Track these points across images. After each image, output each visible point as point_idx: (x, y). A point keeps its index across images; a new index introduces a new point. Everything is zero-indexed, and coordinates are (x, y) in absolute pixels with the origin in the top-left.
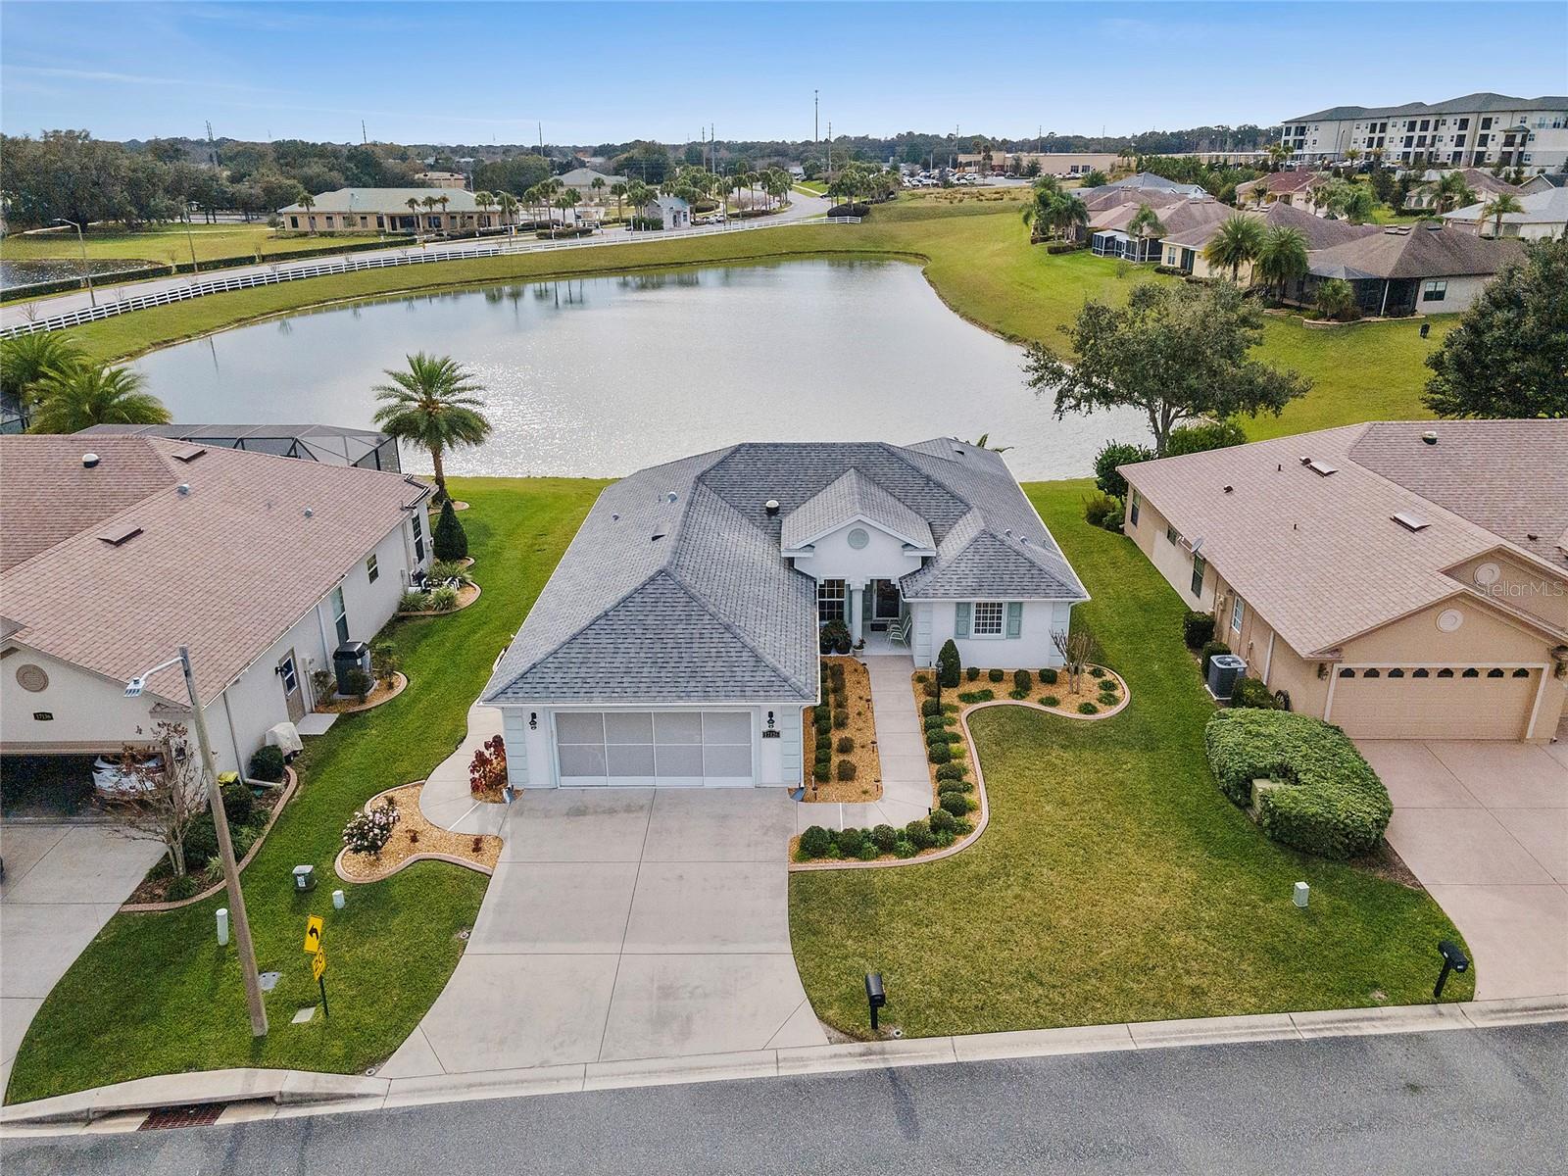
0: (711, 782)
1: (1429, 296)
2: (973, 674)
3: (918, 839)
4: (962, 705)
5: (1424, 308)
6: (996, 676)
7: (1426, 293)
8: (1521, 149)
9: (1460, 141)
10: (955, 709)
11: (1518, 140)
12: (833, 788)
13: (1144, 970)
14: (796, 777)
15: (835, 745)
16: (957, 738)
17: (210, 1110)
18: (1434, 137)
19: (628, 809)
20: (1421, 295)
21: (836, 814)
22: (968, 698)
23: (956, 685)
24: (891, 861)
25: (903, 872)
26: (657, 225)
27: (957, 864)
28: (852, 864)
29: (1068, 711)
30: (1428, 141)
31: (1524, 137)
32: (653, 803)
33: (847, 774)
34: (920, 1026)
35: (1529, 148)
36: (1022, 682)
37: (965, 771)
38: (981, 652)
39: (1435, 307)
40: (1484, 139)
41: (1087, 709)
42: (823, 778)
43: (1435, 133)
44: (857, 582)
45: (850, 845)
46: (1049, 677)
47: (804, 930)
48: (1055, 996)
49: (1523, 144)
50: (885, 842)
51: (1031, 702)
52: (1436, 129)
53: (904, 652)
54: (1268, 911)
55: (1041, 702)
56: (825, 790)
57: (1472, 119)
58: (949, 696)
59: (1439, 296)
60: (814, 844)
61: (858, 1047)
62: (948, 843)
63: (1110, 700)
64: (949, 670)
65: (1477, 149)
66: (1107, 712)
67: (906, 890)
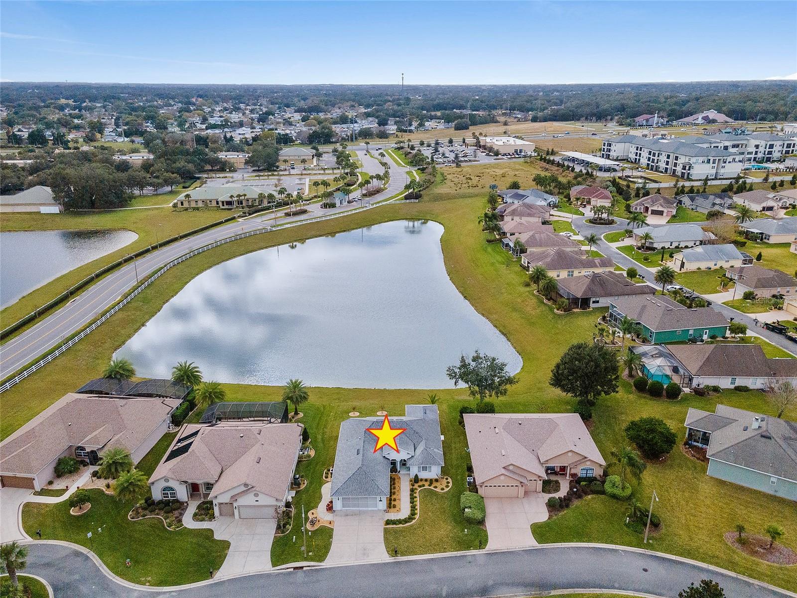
0: (370, 509)
1: (594, 302)
2: (422, 480)
3: (406, 521)
4: (418, 488)
5: (592, 305)
6: (426, 480)
7: (593, 301)
8: (689, 172)
9: (667, 163)
10: (416, 489)
11: (687, 168)
12: (392, 509)
13: (438, 545)
14: (385, 508)
15: (393, 499)
16: (416, 497)
17: (302, 568)
18: (658, 160)
19: (355, 515)
20: (591, 302)
21: (393, 516)
22: (420, 486)
23: (417, 483)
24: (401, 525)
25: (403, 527)
26: (333, 206)
27: (412, 526)
28: (394, 526)
29: (438, 490)
30: (656, 161)
31: (690, 167)
32: (360, 513)
33: (394, 506)
34: (403, 555)
35: (692, 171)
36: (431, 482)
37: (416, 506)
38: (423, 475)
39: (596, 305)
40: (675, 165)
41: (443, 489)
42: (390, 507)
43: (658, 158)
44: (398, 460)
45: (394, 522)
46: (437, 480)
47: (386, 539)
48: (424, 550)
49: (689, 170)
50: (400, 522)
51: (432, 488)
52: (658, 156)
53: (408, 473)
54: (460, 534)
55: (434, 487)
56: (390, 510)
57: (672, 155)
58: (416, 486)
59: (598, 302)
60: (388, 522)
61: (393, 558)
62: (411, 522)
63: (447, 486)
64: (416, 480)
65: (673, 168)
66: (446, 490)
67: (402, 531)
